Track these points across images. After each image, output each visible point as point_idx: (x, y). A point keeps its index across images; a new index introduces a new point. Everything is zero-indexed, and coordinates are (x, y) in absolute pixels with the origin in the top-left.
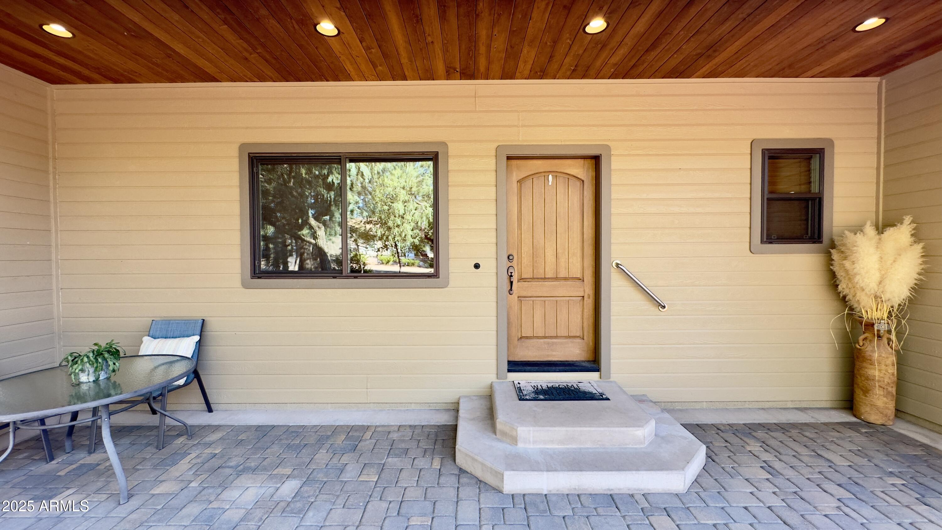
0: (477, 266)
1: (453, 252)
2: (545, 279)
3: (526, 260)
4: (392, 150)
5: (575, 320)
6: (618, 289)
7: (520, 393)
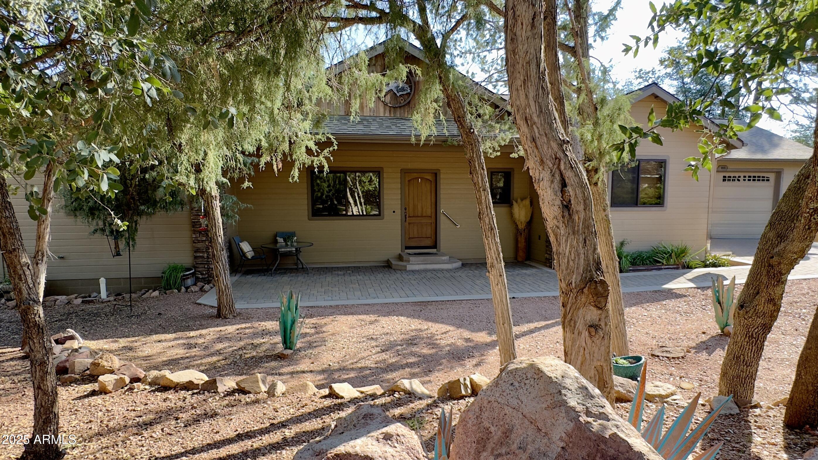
0: (394, 212)
1: (385, 207)
2: (418, 217)
3: (411, 210)
4: (363, 170)
5: (428, 231)
6: (443, 220)
7: (409, 254)
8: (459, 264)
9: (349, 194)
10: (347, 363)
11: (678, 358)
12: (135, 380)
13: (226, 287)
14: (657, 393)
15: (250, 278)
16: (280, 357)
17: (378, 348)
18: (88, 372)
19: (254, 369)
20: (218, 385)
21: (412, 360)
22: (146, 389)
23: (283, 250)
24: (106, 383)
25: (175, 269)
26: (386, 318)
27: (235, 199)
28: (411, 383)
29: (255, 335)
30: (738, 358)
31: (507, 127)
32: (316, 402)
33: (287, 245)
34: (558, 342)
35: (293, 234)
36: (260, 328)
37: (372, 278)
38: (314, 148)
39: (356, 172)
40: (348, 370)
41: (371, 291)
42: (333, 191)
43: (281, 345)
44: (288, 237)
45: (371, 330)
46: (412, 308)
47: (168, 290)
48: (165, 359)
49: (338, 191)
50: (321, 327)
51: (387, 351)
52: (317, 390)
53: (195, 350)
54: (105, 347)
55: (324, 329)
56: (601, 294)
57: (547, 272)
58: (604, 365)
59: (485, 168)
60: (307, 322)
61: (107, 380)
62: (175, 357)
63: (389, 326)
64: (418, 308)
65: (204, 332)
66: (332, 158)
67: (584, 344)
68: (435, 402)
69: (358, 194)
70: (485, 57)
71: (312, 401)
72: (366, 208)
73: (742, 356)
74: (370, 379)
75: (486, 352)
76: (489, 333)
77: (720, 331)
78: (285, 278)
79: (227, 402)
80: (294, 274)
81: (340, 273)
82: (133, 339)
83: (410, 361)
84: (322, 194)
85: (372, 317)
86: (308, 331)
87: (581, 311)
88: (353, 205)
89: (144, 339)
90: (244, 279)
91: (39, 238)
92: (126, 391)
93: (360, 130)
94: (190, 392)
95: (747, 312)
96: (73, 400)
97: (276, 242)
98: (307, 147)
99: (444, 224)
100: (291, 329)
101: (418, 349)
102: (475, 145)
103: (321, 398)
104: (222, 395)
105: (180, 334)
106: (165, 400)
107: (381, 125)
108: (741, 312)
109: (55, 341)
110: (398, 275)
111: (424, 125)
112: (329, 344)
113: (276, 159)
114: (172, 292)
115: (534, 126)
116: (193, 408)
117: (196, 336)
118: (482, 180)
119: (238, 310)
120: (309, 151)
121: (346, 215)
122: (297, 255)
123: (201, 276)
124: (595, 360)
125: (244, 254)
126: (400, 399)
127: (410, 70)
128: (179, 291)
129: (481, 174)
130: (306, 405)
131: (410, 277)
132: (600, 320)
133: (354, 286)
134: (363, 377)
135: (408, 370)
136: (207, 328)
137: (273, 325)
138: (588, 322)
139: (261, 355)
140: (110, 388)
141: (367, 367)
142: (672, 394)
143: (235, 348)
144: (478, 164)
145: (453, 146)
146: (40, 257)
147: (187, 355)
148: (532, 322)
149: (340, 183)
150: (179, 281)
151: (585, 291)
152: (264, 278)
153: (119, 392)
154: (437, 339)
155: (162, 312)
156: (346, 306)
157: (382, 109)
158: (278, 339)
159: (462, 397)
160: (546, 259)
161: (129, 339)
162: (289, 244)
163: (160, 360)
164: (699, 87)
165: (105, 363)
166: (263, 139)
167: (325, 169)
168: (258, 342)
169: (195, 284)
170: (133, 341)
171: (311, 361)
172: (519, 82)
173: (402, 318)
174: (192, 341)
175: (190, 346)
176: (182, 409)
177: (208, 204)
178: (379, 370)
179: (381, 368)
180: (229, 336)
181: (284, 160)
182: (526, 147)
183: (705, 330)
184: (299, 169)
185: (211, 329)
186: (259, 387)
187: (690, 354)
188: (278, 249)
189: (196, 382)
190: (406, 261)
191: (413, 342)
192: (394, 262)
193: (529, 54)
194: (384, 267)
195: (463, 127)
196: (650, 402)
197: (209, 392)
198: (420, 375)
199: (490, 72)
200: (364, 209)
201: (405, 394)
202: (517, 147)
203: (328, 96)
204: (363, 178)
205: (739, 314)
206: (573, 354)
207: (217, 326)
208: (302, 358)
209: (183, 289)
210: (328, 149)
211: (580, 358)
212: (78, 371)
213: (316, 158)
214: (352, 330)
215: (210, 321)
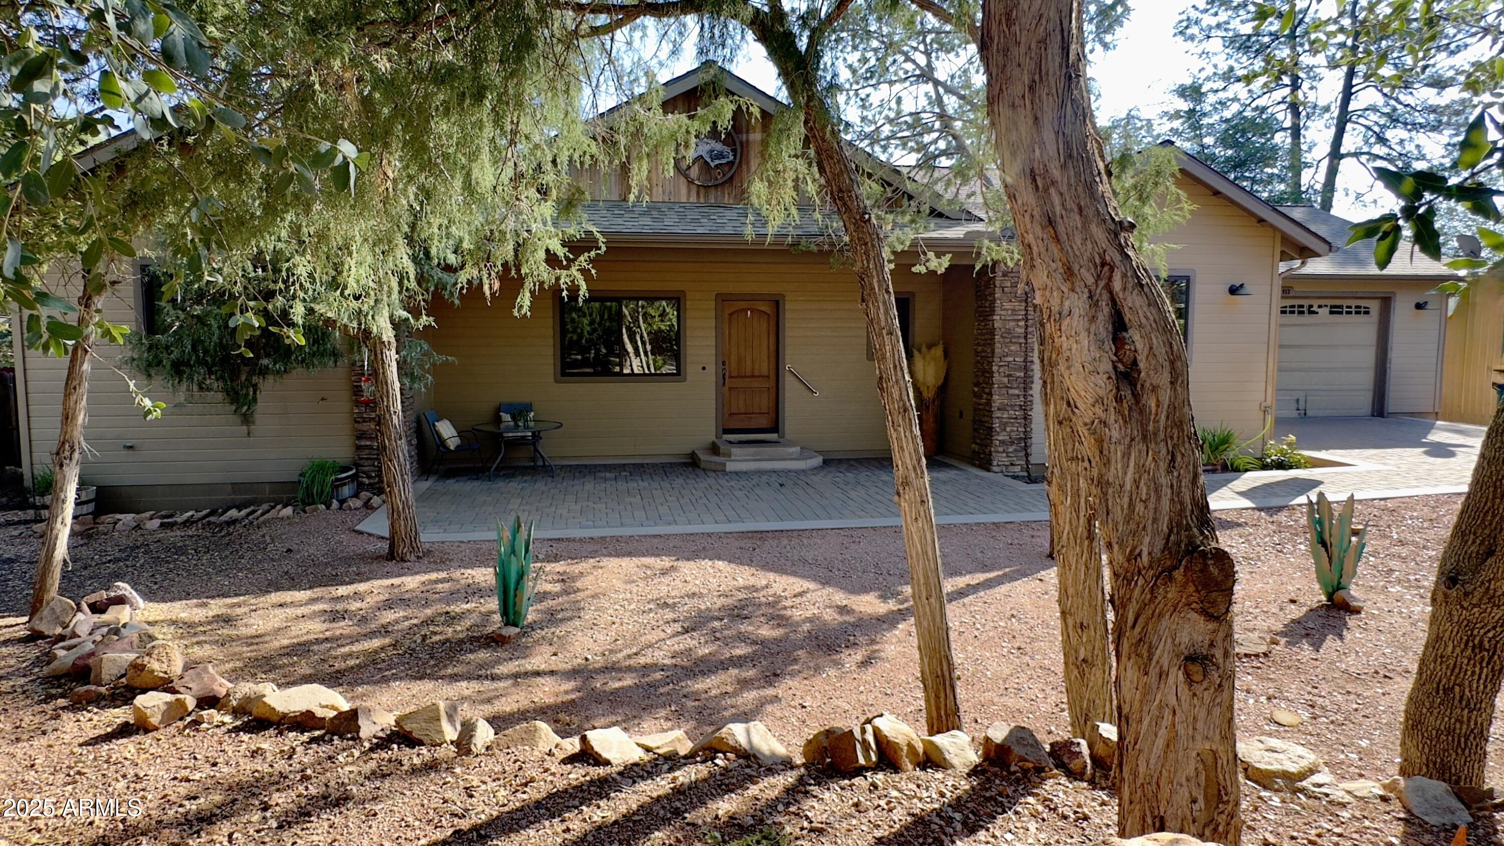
0: (704, 368)
1: (689, 360)
2: (746, 377)
3: (734, 365)
4: (653, 295)
5: (764, 402)
6: (789, 383)
7: (730, 442)
8: (818, 461)
9: (625, 337)
10: (620, 656)
11: (1257, 656)
12: (209, 701)
13: (406, 504)
14: (1275, 767)
15: (452, 484)
16: (495, 641)
17: (676, 625)
18: (123, 680)
19: (445, 666)
20: (360, 723)
21: (741, 650)
22: (224, 724)
23: (510, 435)
24: (148, 712)
25: (321, 468)
26: (692, 563)
27: (426, 347)
28: (748, 732)
29: (452, 596)
30: (1448, 690)
31: (907, 218)
32: (553, 774)
33: (517, 426)
34: (1013, 616)
35: (528, 407)
36: (463, 582)
37: (666, 484)
38: (561, 252)
39: (637, 299)
40: (620, 670)
41: (664, 510)
42: (600, 332)
43: (497, 617)
44: (519, 411)
45: (664, 588)
46: (737, 544)
47: (309, 504)
48: (286, 642)
49: (608, 332)
50: (574, 579)
51: (693, 630)
52: (558, 739)
53: (342, 624)
54: (183, 615)
55: (578, 584)
56: (1217, 584)
57: (977, 477)
58: (1221, 748)
59: (891, 290)
60: (547, 569)
61: (150, 704)
62: (305, 638)
63: (696, 578)
64: (748, 544)
65: (362, 587)
66: (593, 271)
67: (1173, 701)
68: (801, 780)
69: (642, 337)
70: (868, 96)
71: (546, 770)
72: (655, 361)
73: (1457, 689)
74: (662, 690)
75: (879, 636)
76: (881, 597)
77: (1323, 598)
78: (514, 485)
79: (373, 765)
80: (528, 478)
81: (608, 475)
82: (235, 600)
83: (738, 652)
84: (581, 336)
85: (666, 562)
86: (549, 587)
87: (1165, 622)
88: (632, 355)
89: (253, 601)
90: (441, 486)
91: (67, 418)
92: (185, 727)
93: (644, 225)
94: (306, 737)
95: (1466, 594)
96: (81, 745)
97: (498, 420)
98: (548, 251)
99: (791, 390)
100: (516, 589)
101: (751, 628)
102: (873, 246)
103: (565, 761)
104: (367, 745)
105: (318, 592)
106: (254, 754)
107: (682, 217)
108: (1453, 593)
109: (90, 606)
110: (711, 481)
111: (774, 202)
112: (587, 616)
113: (490, 275)
114: (316, 509)
115: (1052, 191)
116: (305, 778)
117: (348, 597)
118: (887, 312)
119: (427, 546)
120: (552, 259)
121: (620, 374)
122: (534, 444)
123: (366, 481)
124: (1198, 737)
125: (442, 442)
126: (725, 769)
127: (739, 106)
128: (328, 508)
129: (884, 303)
130: (532, 780)
131: (732, 483)
132: (1212, 645)
133: (632, 500)
134: (649, 685)
135: (734, 672)
136: (368, 579)
137: (484, 575)
138: (1183, 647)
139: (461, 636)
140: (155, 720)
141: (656, 665)
142: (1312, 771)
143: (415, 621)
144: (879, 281)
145: (809, 253)
146: (67, 454)
147: (328, 634)
148: (961, 574)
149: (611, 319)
150: (328, 489)
151: (1178, 574)
152: (476, 484)
153: (172, 730)
154: (785, 608)
155: (295, 547)
156: (618, 539)
157: (684, 190)
158: (493, 604)
159: (860, 771)
160: (974, 452)
161: (229, 601)
162: (521, 424)
163: (276, 644)
164: (1230, 152)
165: (155, 665)
166: (467, 237)
167: (581, 293)
168: (458, 610)
169: (356, 495)
170: (233, 606)
171: (553, 649)
172: (1018, 88)
173: (720, 564)
174: (339, 607)
175: (335, 616)
176: (280, 781)
177: (376, 355)
178: (679, 671)
179: (683, 668)
180: (407, 596)
181: (504, 277)
182: (1030, 238)
183: (1293, 596)
184: (532, 293)
185: (377, 583)
186: (441, 732)
187: (1278, 648)
188: (501, 434)
189: (320, 713)
190: (725, 455)
191: (740, 612)
192: (703, 457)
193: (1044, 21)
194: (685, 465)
195: (848, 210)
196: (1265, 788)
197: (342, 738)
198: (756, 684)
199: (876, 123)
200: (651, 362)
201: (738, 756)
202: (925, 254)
203: (587, 157)
204: (651, 311)
205: (1446, 596)
206: (1146, 723)
207: (387, 575)
208: (537, 642)
209: (335, 504)
210: (586, 254)
211: (1163, 732)
212: (108, 677)
213: (564, 272)
214: (628, 587)
215: (374, 566)
